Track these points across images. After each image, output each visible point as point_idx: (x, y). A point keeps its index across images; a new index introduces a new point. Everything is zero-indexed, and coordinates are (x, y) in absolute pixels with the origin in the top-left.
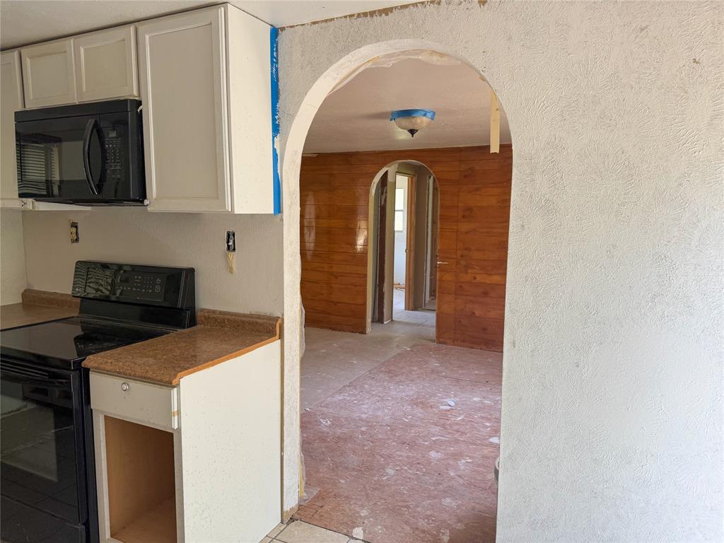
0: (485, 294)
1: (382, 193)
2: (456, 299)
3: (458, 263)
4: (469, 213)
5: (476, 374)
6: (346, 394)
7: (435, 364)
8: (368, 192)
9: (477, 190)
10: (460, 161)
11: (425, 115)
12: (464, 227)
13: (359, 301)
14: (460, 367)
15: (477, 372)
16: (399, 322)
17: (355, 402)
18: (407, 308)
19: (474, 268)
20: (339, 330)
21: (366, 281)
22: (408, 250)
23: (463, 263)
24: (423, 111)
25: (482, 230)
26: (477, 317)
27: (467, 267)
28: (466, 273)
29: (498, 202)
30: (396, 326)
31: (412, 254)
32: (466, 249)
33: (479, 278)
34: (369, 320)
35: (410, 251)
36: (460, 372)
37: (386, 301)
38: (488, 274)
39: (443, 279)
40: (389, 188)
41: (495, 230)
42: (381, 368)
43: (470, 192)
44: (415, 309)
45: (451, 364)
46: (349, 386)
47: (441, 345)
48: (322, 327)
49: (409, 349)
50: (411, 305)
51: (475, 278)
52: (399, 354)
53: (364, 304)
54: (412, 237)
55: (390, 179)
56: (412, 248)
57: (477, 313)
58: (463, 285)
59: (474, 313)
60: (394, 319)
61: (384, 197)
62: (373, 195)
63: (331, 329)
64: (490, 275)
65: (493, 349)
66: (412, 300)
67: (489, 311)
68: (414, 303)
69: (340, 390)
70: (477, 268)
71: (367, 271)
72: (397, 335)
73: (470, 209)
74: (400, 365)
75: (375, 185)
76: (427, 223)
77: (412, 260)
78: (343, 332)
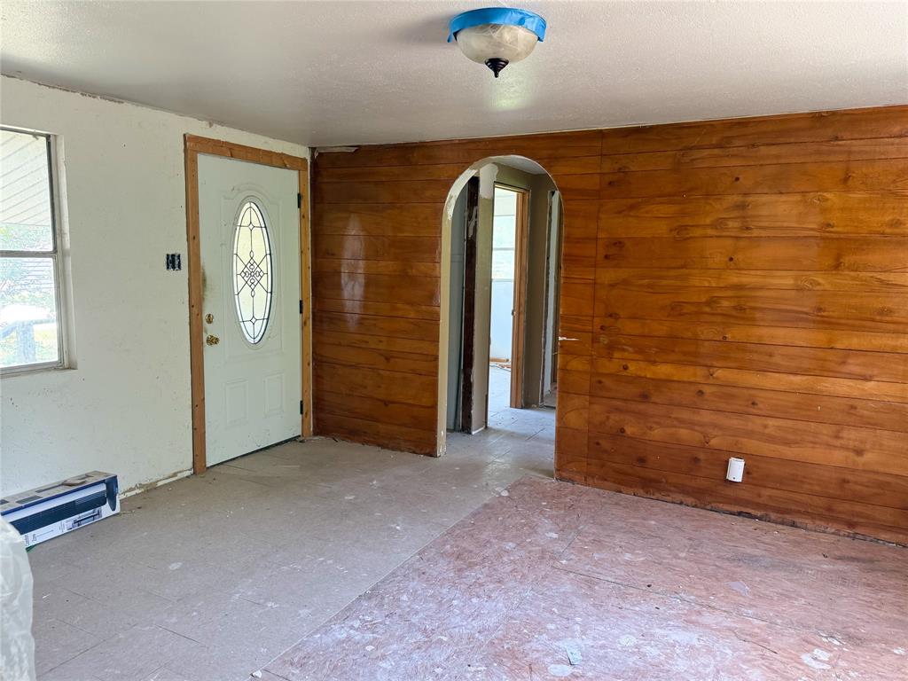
0: (645, 397)
1: (470, 218)
2: (590, 403)
3: (594, 340)
4: (616, 250)
5: (628, 563)
6: (357, 624)
7: (548, 534)
8: (439, 213)
9: (632, 207)
10: (601, 155)
11: (521, 22)
12: (608, 275)
13: (426, 401)
14: (598, 543)
15: (628, 556)
16: (497, 432)
17: (369, 648)
18: (515, 404)
19: (624, 350)
20: (393, 449)
21: (436, 367)
22: (517, 313)
23: (604, 340)
24: (515, 10)
25: (640, 282)
26: (629, 437)
27: (611, 348)
28: (611, 358)
29: (671, 231)
30: (492, 440)
31: (523, 317)
32: (610, 316)
33: (633, 368)
34: (442, 432)
35: (519, 314)
36: (596, 556)
37: (475, 397)
38: (650, 361)
39: (568, 368)
40: (481, 207)
41: (664, 282)
42: (445, 543)
43: (619, 212)
44: (527, 405)
45: (579, 533)
46: (369, 597)
47: (564, 484)
48: (364, 442)
49: (505, 494)
50: (521, 401)
51: (626, 368)
52: (486, 506)
53: (434, 407)
54: (523, 290)
55: (483, 192)
56: (522, 309)
57: (629, 430)
58: (603, 380)
59: (623, 431)
60: (490, 424)
61: (472, 224)
62: (450, 218)
63: (379, 445)
64: (654, 363)
65: (657, 495)
66: (521, 393)
67: (651, 428)
68: (526, 396)
69: (349, 609)
70: (630, 349)
71: (438, 350)
72: (492, 458)
73: (619, 244)
74: (484, 536)
75: (453, 202)
76: (548, 268)
77: (522, 327)
78: (399, 453)
